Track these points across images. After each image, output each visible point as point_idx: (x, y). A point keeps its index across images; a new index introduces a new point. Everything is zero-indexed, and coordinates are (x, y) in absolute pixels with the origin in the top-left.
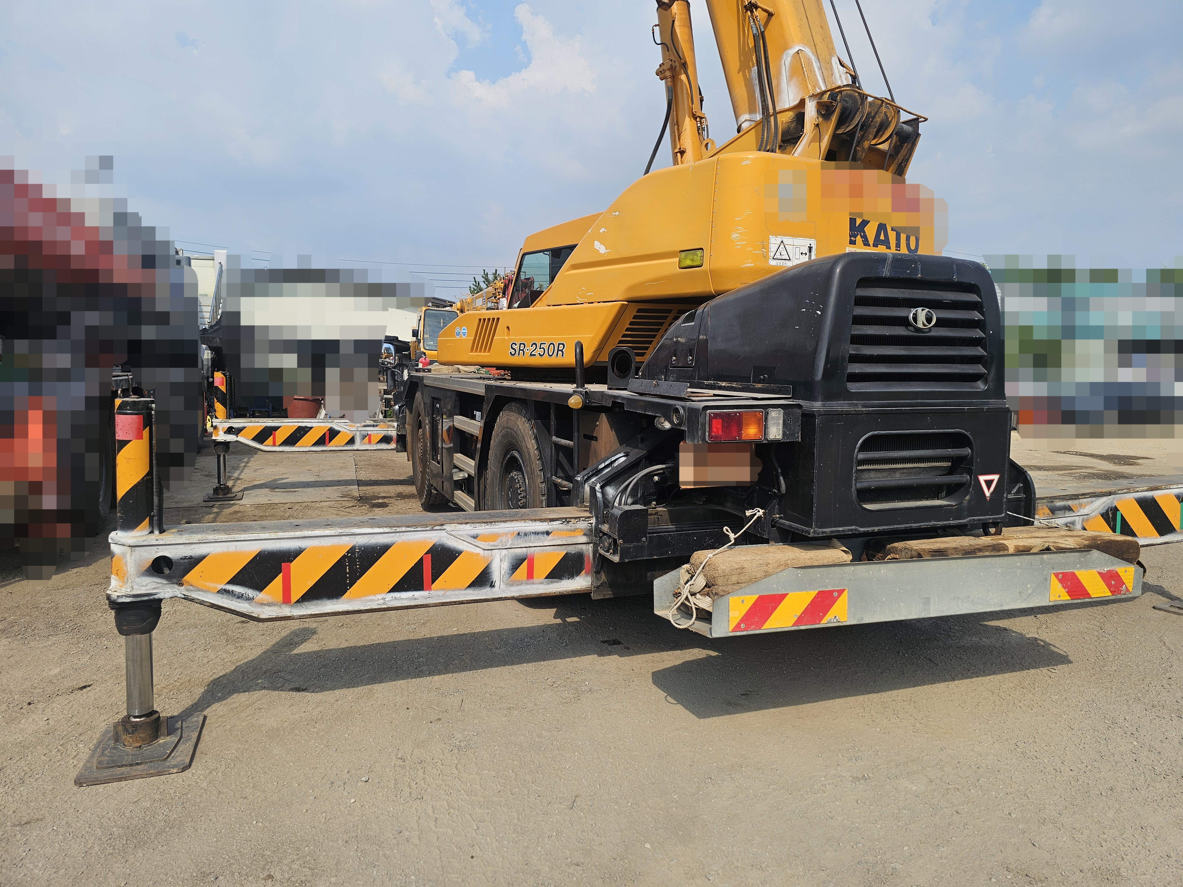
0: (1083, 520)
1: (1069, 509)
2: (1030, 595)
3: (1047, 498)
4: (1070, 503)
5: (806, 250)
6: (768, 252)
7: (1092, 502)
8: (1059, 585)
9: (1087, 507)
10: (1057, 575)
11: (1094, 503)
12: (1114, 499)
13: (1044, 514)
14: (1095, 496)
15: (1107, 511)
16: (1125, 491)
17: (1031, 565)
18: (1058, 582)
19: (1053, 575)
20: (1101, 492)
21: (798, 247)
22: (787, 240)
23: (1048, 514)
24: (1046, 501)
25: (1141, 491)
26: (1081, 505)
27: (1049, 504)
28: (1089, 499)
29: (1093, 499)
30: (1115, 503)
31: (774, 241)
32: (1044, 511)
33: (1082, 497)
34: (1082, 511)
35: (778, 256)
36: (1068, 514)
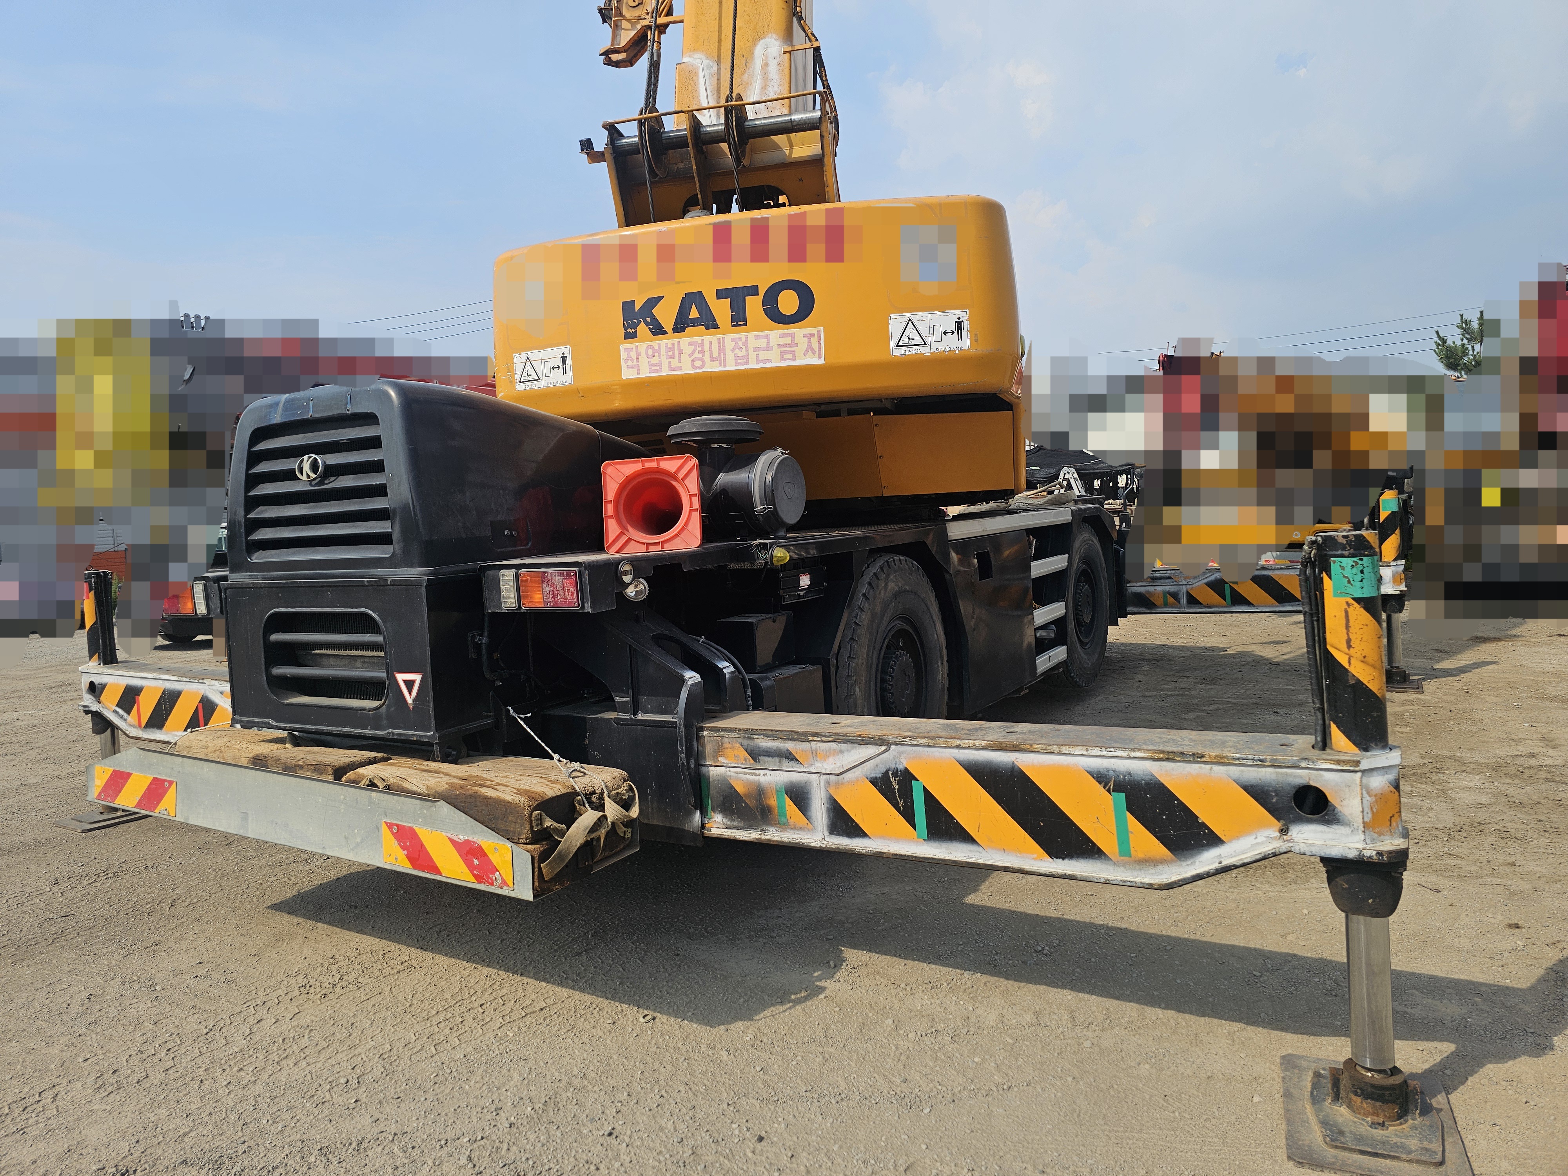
0: (828, 783)
1: (790, 757)
2: (358, 844)
3: (740, 730)
4: (789, 745)
5: (558, 362)
6: (513, 376)
7: (841, 752)
8: (394, 842)
9: (831, 760)
10: (390, 826)
11: (846, 754)
12: (901, 753)
13: (736, 757)
14: (845, 742)
15: (886, 774)
16: (923, 741)
17: (357, 802)
18: (392, 837)
19: (384, 825)
20: (860, 736)
21: (548, 360)
22: (534, 355)
23: (745, 760)
24: (737, 735)
25: (969, 748)
26: (815, 753)
27: (746, 742)
28: (834, 745)
29: (843, 746)
30: (904, 763)
31: (519, 359)
32: (736, 752)
33: (815, 738)
34: (818, 764)
35: (525, 378)
36: (786, 765)
